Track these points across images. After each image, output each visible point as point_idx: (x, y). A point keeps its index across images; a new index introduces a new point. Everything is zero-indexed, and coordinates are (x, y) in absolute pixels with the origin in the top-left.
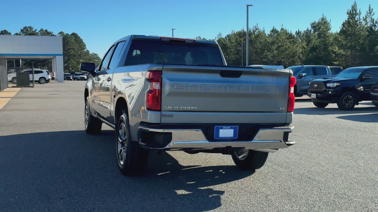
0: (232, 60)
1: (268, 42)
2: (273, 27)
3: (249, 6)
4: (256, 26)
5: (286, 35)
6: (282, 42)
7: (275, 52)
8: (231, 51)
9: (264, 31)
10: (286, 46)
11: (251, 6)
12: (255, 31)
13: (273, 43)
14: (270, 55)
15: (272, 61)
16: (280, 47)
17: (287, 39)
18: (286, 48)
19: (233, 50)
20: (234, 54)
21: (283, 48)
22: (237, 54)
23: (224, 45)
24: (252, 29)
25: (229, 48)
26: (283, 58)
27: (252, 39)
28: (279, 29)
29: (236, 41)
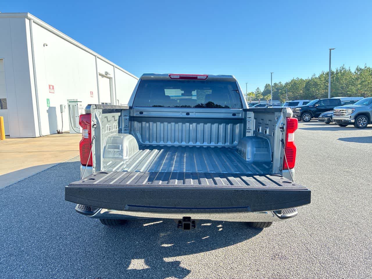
0: (322, 94)
1: (353, 78)
2: (357, 66)
3: (331, 50)
4: (343, 66)
5: (369, 72)
6: (365, 78)
7: (359, 86)
8: (320, 87)
9: (350, 70)
10: (369, 81)
11: (333, 49)
12: (342, 71)
13: (357, 79)
14: (354, 89)
15: (356, 94)
16: (363, 82)
17: (370, 75)
18: (368, 83)
19: (323, 86)
20: (323, 89)
21: (366, 82)
22: (326, 89)
23: (315, 83)
24: (339, 69)
25: (319, 85)
26: (366, 91)
27: (339, 76)
28: (363, 68)
29: (325, 79)
